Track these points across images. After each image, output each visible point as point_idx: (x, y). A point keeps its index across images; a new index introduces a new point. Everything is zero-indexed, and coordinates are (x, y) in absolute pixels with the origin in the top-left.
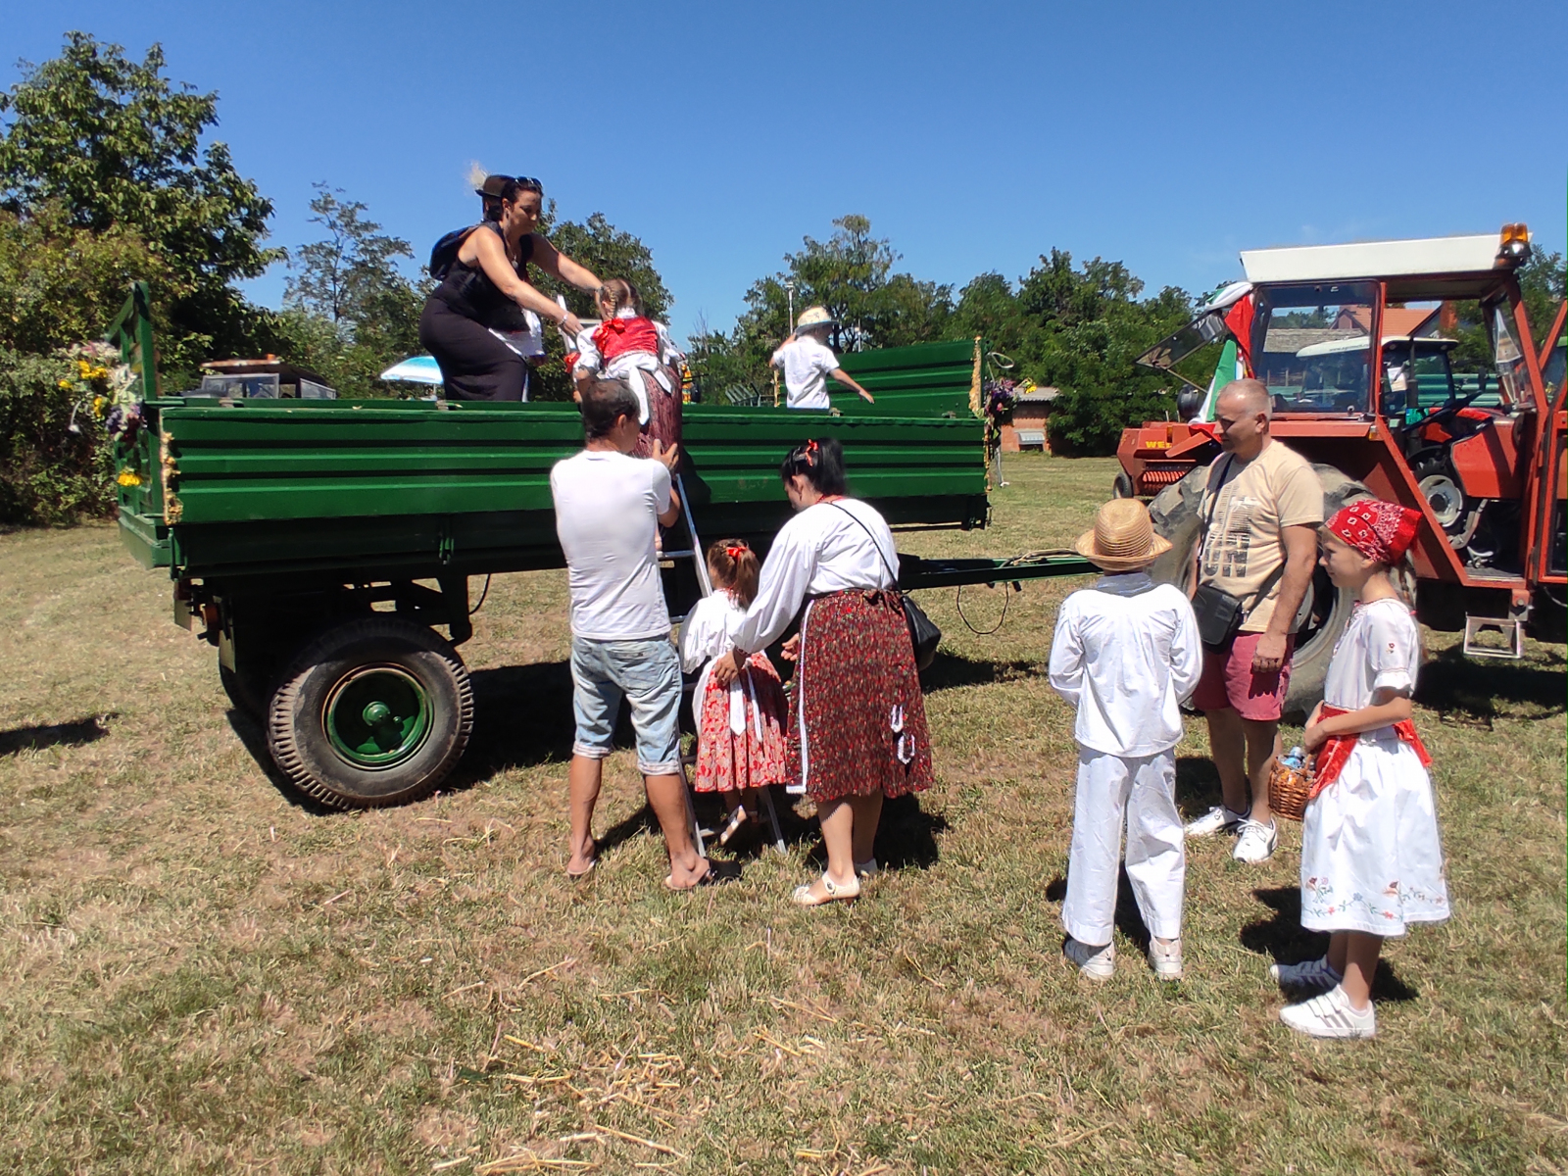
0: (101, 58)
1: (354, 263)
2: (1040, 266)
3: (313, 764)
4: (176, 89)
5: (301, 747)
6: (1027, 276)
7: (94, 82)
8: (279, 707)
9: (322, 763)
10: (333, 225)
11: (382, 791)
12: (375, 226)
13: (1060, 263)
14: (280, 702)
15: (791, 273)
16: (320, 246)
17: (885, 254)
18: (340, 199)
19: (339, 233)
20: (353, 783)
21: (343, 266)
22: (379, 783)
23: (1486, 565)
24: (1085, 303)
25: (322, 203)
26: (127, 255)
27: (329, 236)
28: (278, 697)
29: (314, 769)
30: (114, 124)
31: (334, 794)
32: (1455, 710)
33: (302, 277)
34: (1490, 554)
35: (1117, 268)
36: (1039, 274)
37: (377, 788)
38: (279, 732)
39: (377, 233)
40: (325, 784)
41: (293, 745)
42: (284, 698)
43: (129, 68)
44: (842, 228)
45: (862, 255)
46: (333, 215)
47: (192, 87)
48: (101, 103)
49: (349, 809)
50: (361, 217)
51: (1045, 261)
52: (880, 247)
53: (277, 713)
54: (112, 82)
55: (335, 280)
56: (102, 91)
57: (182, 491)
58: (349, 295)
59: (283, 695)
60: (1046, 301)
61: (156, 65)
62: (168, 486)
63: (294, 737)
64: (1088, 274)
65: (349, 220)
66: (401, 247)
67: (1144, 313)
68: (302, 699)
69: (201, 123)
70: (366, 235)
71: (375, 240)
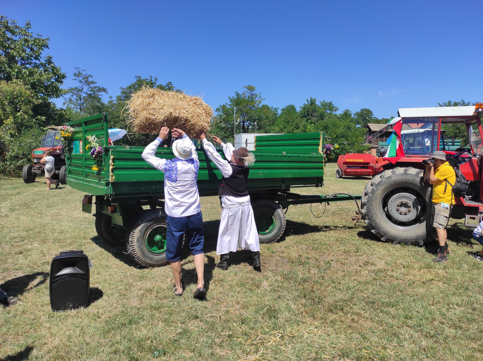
0: (9, 25)
1: (87, 94)
2: (306, 103)
3: (141, 253)
4: (35, 36)
5: (138, 248)
6: (302, 106)
7: (7, 32)
8: (132, 236)
9: (143, 253)
10: (80, 82)
11: (159, 262)
12: (95, 83)
13: (313, 102)
14: (133, 234)
15: (230, 103)
16: (76, 88)
17: (260, 98)
18: (84, 73)
19: (82, 84)
20: (151, 259)
21: (83, 95)
22: (158, 259)
23: (470, 200)
24: (320, 115)
25: (78, 74)
26: (19, 90)
27: (79, 85)
28: (132, 233)
29: (141, 254)
30: (13, 46)
31: (146, 262)
32: (461, 242)
33: (69, 98)
34: (471, 196)
35: (330, 103)
36: (306, 105)
37: (157, 261)
38: (132, 243)
39: (96, 85)
40: (144, 259)
41: (136, 247)
42: (134, 233)
43: (18, 28)
44: (246, 89)
45: (252, 98)
46: (81, 78)
47: (40, 36)
48: (9, 39)
49: (149, 267)
50: (90, 79)
51: (308, 101)
52: (258, 96)
53: (132, 238)
54: (13, 33)
55: (80, 99)
56: (9, 35)
57: (115, 173)
58: (85, 104)
59: (133, 232)
60: (308, 114)
61: (28, 28)
62: (111, 171)
63: (136, 245)
64: (321, 105)
65: (87, 81)
66: (104, 90)
67: (339, 118)
68: (139, 234)
69: (43, 48)
70: (92, 85)
71: (95, 87)
